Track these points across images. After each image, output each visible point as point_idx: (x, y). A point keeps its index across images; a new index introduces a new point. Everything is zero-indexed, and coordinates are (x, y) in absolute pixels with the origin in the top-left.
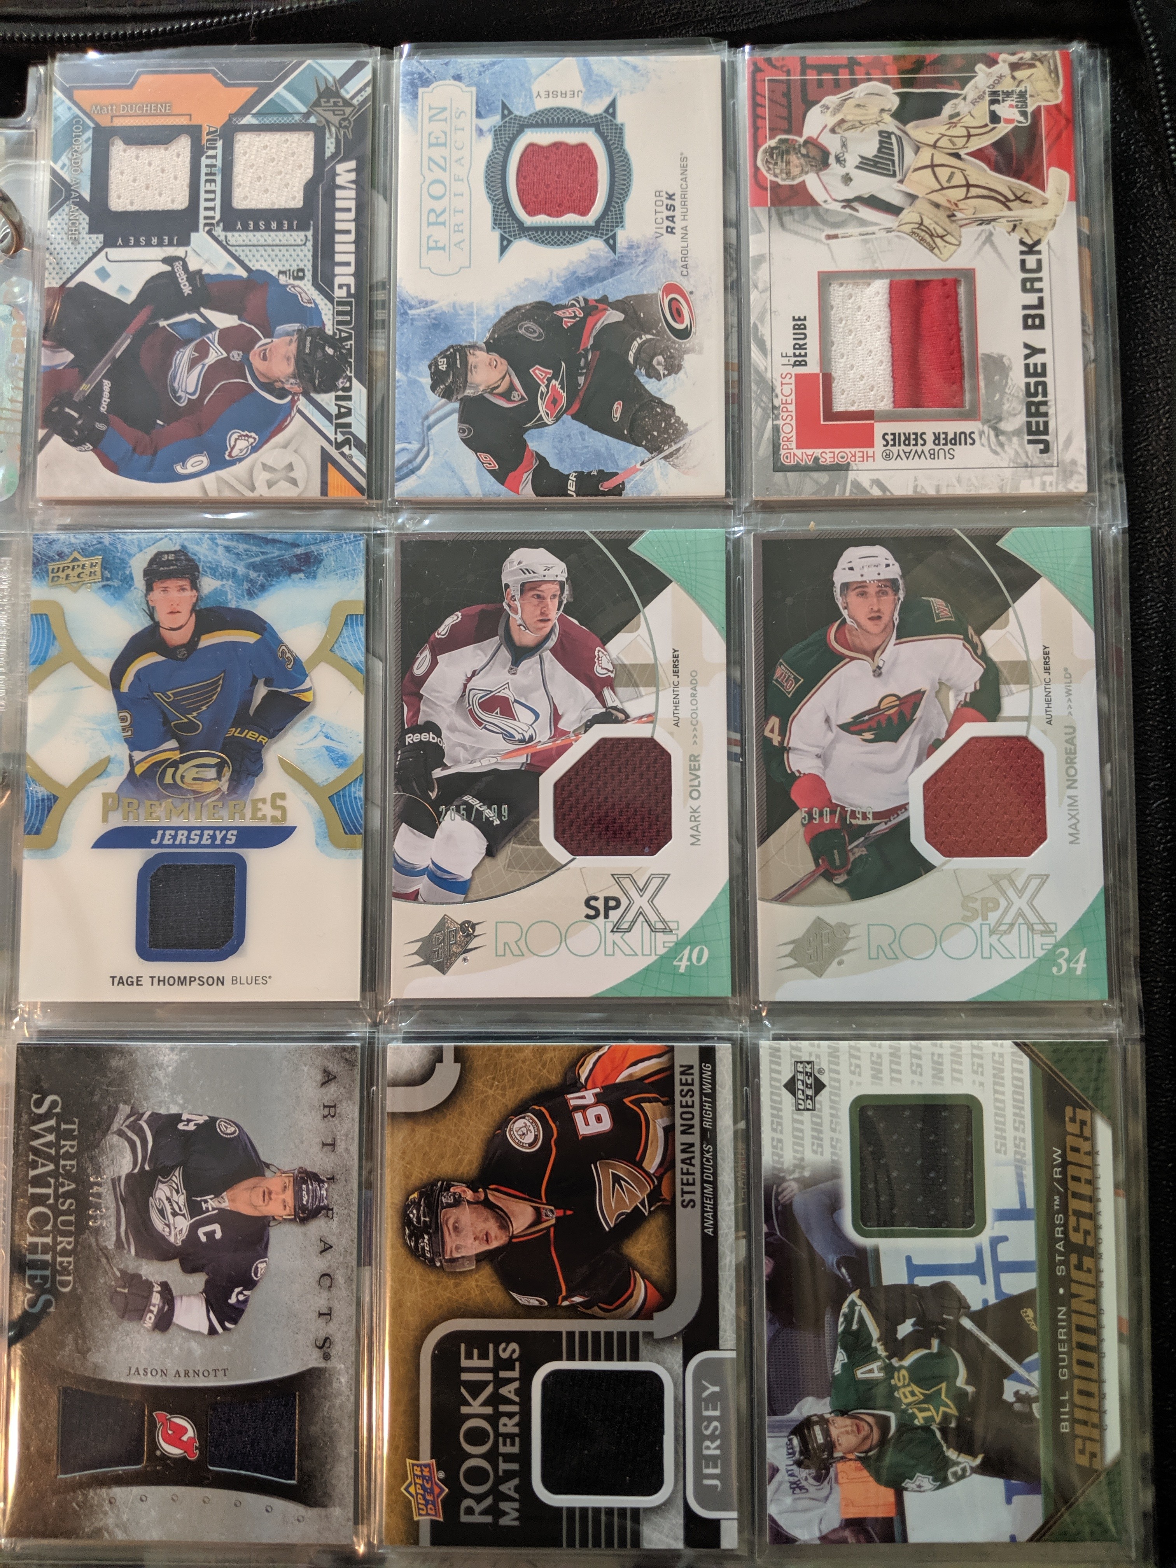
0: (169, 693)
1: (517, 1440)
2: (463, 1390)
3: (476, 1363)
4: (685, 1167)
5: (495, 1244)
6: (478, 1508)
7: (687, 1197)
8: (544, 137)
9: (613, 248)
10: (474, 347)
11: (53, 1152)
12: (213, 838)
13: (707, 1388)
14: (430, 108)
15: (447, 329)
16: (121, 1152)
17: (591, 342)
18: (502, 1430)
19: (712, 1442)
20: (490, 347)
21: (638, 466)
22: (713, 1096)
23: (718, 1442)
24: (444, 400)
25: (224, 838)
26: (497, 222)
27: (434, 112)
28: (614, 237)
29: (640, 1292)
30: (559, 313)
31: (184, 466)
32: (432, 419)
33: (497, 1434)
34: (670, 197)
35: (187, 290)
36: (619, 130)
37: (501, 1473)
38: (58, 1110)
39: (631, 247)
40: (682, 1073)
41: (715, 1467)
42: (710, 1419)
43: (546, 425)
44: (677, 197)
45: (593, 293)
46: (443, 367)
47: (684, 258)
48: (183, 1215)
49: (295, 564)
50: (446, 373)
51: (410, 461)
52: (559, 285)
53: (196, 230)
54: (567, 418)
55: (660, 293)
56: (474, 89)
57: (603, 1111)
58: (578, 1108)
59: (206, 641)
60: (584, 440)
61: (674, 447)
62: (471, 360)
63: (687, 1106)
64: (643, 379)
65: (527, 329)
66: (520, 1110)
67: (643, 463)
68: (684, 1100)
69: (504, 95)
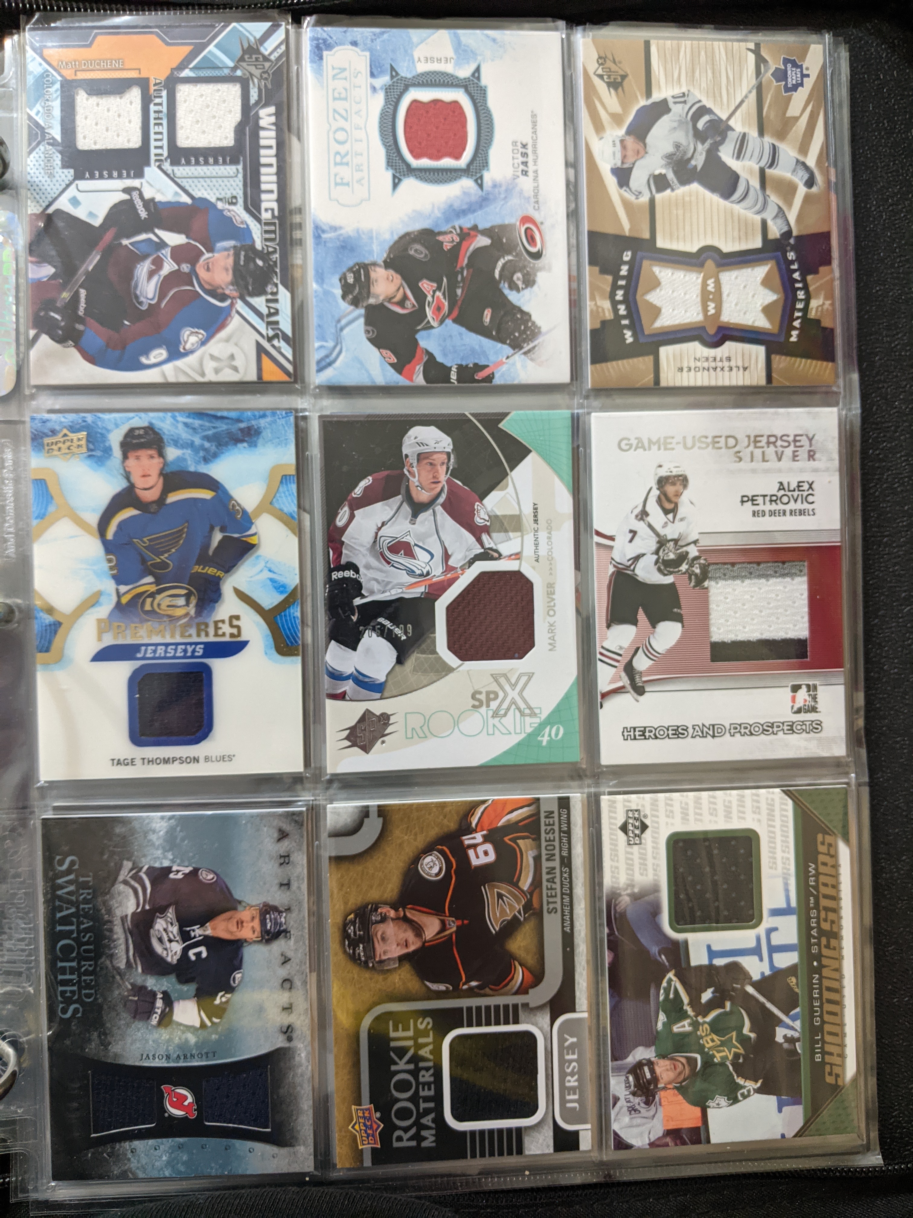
0: (145, 539)
1: (433, 1086)
2: (392, 1054)
3: (400, 1034)
4: (549, 885)
5: (412, 948)
6: (406, 1136)
7: (551, 906)
8: (425, 95)
9: (481, 186)
10: (374, 264)
11: (74, 898)
12: (185, 651)
13: (567, 1040)
14: (333, 68)
15: (352, 250)
16: (127, 897)
17: (466, 261)
18: (421, 1079)
19: (572, 1077)
20: (388, 264)
21: (504, 360)
22: (568, 833)
23: (576, 1077)
24: (352, 307)
25: (194, 651)
26: (390, 163)
27: (336, 71)
28: (481, 178)
29: (519, 975)
30: (441, 238)
31: (148, 358)
32: (343, 322)
33: (418, 1083)
34: (524, 146)
35: (143, 214)
36: (483, 91)
37: (421, 1111)
38: (76, 867)
39: (495, 186)
40: (546, 817)
41: (575, 1094)
42: (570, 1062)
43: (432, 327)
44: (530, 147)
45: (467, 222)
46: (351, 280)
47: (536, 195)
48: (177, 941)
49: (240, 435)
50: (353, 286)
51: (327, 356)
52: (439, 215)
53: (148, 164)
54: (449, 322)
55: (518, 223)
56: (368, 54)
57: (489, 847)
58: (471, 846)
59: (173, 498)
60: (462, 339)
61: (531, 345)
62: (373, 275)
63: (550, 840)
64: (506, 292)
65: (416, 251)
66: (428, 850)
67: (508, 358)
68: (548, 836)
69: (392, 59)
